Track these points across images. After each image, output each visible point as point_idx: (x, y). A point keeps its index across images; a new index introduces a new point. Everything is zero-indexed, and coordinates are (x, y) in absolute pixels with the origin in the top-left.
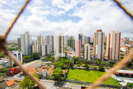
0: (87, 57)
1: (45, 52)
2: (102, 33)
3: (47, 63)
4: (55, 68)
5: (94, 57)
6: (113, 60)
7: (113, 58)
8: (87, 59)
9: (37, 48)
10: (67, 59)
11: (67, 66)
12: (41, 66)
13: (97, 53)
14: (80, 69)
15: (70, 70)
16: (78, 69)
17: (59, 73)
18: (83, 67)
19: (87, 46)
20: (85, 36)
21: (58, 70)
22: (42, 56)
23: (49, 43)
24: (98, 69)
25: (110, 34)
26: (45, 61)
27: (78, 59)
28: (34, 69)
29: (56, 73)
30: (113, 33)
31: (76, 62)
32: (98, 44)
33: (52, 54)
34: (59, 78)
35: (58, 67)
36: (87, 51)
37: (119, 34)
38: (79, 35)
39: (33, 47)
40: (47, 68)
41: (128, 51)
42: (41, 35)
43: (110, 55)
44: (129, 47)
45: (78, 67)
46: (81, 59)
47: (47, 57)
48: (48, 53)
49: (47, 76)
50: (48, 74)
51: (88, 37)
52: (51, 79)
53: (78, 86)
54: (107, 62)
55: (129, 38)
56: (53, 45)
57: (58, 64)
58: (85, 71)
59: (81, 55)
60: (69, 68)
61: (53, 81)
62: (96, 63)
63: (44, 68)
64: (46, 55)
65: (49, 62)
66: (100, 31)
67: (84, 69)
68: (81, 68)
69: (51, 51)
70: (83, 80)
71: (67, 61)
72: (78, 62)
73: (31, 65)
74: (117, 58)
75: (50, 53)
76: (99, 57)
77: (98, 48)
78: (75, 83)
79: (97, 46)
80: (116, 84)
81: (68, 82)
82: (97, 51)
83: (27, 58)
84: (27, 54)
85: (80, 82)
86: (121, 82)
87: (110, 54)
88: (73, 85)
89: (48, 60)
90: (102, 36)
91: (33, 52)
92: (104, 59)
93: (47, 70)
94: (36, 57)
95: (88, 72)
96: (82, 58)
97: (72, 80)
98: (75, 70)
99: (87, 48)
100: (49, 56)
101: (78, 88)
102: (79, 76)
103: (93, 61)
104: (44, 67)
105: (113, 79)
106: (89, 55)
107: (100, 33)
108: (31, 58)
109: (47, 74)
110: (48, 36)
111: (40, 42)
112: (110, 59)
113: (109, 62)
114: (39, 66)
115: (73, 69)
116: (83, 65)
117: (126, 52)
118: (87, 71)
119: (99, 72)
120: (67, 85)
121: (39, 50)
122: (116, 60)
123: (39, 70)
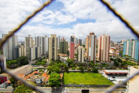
0: (81, 60)
1: (35, 55)
2: (95, 36)
3: (38, 67)
4: (50, 73)
5: (87, 59)
6: (104, 61)
7: (104, 60)
8: (81, 61)
9: (25, 51)
10: (61, 63)
11: (62, 70)
12: (31, 71)
13: (90, 56)
14: (75, 72)
15: (65, 74)
16: (73, 72)
17: (57, 78)
18: (78, 69)
19: (81, 49)
20: (76, 39)
21: (55, 75)
22: (32, 60)
23: (40, 45)
24: (92, 70)
25: (101, 37)
26: (35, 66)
27: (73, 62)
28: (24, 76)
29: (53, 79)
30: (104, 36)
31: (71, 65)
32: (91, 47)
33: (43, 57)
34: (56, 84)
35: (53, 71)
36: (81, 54)
37: (109, 38)
38: (71, 37)
39: (20, 49)
40: (39, 74)
41: (114, 53)
42: (30, 35)
43: (101, 57)
44: (114, 50)
45: (73, 70)
46: (75, 62)
47: (38, 61)
48: (39, 56)
49: (41, 83)
50: (43, 80)
51: (80, 40)
52: (47, 86)
53: (77, 89)
54: (99, 63)
55: (113, 41)
56: (43, 47)
57: (52, 68)
58: (80, 73)
59: (75, 58)
60: (64, 72)
61: (50, 88)
62: (90, 65)
63: (36, 74)
64: (36, 58)
65: (41, 67)
66: (93, 34)
67: (79, 72)
68: (76, 70)
69: (42, 54)
70: (81, 82)
71: (62, 64)
72: (73, 65)
73: (19, 71)
74: (107, 60)
75: (41, 56)
76: (92, 59)
77: (91, 50)
78: (74, 87)
79: (90, 48)
80: (110, 83)
81: (66, 87)
82: (90, 53)
83: (12, 63)
84: (11, 58)
85: (78, 85)
86: (113, 81)
87: (101, 55)
88: (73, 89)
89: (39, 65)
90: (95, 39)
91: (20, 55)
92: (96, 60)
93: (41, 76)
94: (24, 62)
95: (84, 75)
96: (76, 60)
97: (70, 84)
98: (70, 73)
99: (80, 51)
100: (40, 60)
101: (79, 92)
102: (75, 79)
103: (86, 63)
104: (35, 72)
105: (106, 79)
106: (83, 57)
107: (93, 36)
108: (17, 63)
109: (41, 80)
110: (38, 37)
111: (29, 43)
112: (101, 60)
113: (101, 64)
114: (29, 72)
115: (68, 72)
116: (78, 67)
117: (113, 54)
118: (82, 74)
119: (93, 73)
120: (66, 90)
121: (28, 53)
122: (107, 61)
123: (31, 77)
